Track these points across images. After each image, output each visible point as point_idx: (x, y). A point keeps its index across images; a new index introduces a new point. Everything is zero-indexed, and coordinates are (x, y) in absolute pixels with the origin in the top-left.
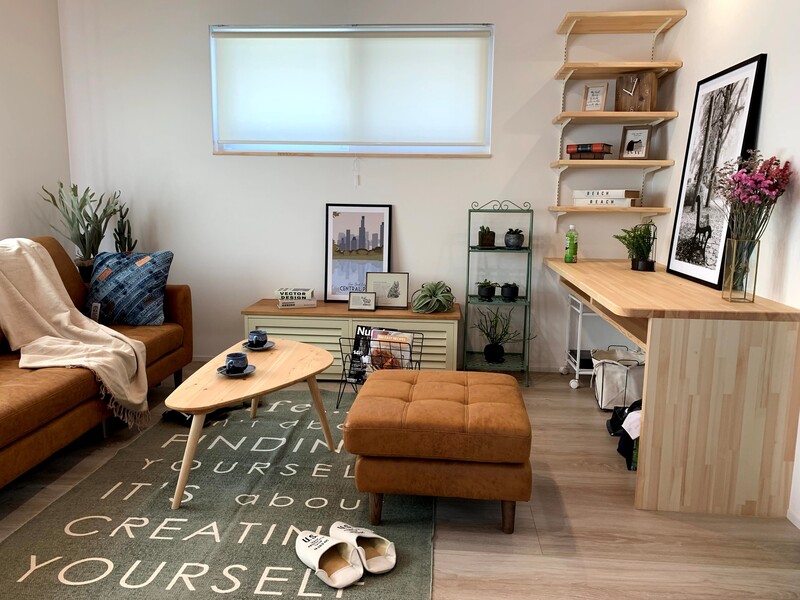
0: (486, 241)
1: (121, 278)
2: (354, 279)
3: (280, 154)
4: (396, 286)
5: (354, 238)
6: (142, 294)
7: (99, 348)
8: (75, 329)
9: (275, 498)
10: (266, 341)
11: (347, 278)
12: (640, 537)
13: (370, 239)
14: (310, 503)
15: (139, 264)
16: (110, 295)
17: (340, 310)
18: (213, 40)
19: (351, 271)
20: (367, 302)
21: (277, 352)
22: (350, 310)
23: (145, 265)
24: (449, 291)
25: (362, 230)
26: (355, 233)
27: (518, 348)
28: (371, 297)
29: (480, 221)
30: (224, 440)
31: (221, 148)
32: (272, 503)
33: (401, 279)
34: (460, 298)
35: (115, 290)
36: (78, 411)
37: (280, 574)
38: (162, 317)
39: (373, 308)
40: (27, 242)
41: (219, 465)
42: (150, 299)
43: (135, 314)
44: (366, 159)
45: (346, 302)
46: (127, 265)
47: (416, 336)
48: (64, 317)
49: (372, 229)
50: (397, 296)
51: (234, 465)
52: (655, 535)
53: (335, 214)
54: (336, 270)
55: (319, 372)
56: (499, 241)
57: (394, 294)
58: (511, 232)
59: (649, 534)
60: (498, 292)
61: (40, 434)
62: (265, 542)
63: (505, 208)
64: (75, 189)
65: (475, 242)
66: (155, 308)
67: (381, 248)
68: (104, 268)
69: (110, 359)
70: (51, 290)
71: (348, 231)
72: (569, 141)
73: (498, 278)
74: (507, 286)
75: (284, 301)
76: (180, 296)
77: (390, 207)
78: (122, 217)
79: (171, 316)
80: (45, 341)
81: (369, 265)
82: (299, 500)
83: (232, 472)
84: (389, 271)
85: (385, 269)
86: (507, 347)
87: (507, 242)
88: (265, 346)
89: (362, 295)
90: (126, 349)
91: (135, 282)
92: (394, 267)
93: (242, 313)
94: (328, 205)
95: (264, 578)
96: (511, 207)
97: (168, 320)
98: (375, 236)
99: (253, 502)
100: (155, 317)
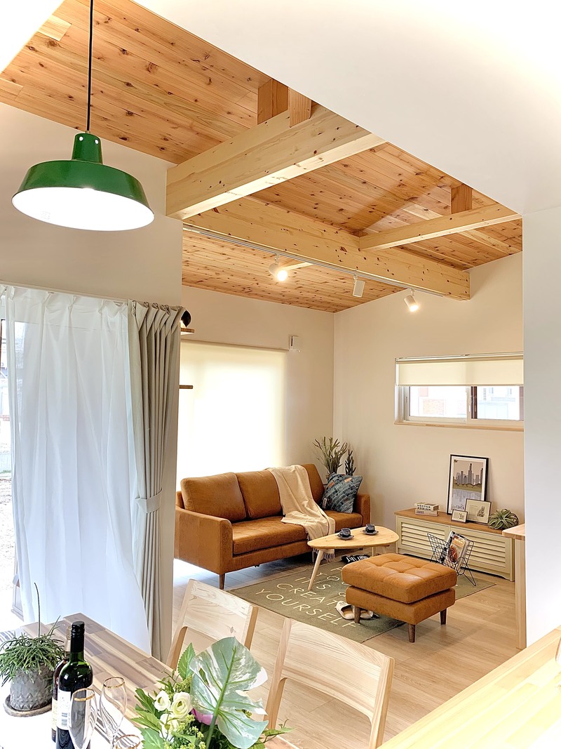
1: (337, 487)
4: (483, 509)
5: (465, 476)
6: (344, 496)
7: (313, 519)
8: (309, 509)
13: (475, 478)
15: (346, 481)
16: (331, 495)
18: (397, 365)
20: (462, 517)
23: (348, 482)
25: (470, 471)
26: (466, 473)
28: (465, 514)
33: (486, 505)
35: (334, 493)
36: (296, 544)
38: (352, 509)
39: (465, 521)
40: (299, 466)
42: (347, 499)
43: (340, 506)
46: (341, 481)
48: (305, 503)
49: (476, 472)
50: (482, 516)
53: (456, 461)
54: (454, 495)
57: (481, 514)
61: (279, 548)
64: (331, 440)
66: (349, 505)
67: (481, 484)
68: (332, 481)
69: (314, 524)
70: (304, 490)
71: (462, 472)
75: (418, 510)
76: (363, 500)
77: (487, 459)
78: (350, 455)
79: (356, 509)
80: (295, 513)
81: (473, 495)
84: (485, 500)
85: (483, 499)
89: (461, 513)
90: (324, 521)
91: (342, 490)
93: (395, 513)
94: (451, 455)
97: (354, 511)
98: (478, 476)
100: (348, 509)
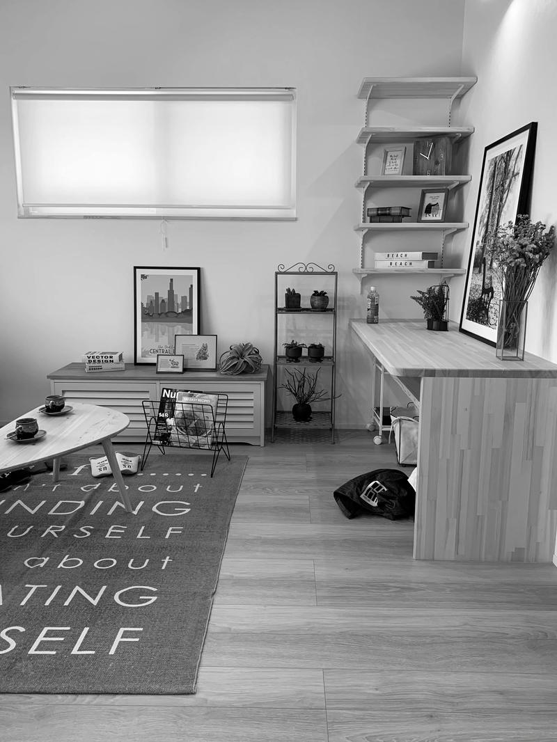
0: (293, 303)
2: (164, 342)
3: (86, 217)
4: (205, 348)
5: (163, 301)
9: (64, 560)
10: (63, 406)
11: (157, 340)
12: (413, 585)
13: (179, 301)
14: (98, 564)
17: (149, 373)
18: (14, 102)
19: (160, 333)
20: (175, 364)
21: (73, 417)
22: (158, 373)
24: (257, 353)
25: (171, 292)
26: (164, 295)
27: (326, 406)
28: (179, 360)
29: (286, 283)
30: (22, 504)
31: (27, 211)
32: (61, 565)
33: (209, 341)
34: (268, 358)
37: (56, 634)
39: (180, 370)
41: (13, 529)
44: (172, 222)
45: (154, 364)
47: (221, 397)
49: (180, 292)
50: (206, 359)
51: (29, 529)
52: (426, 583)
53: (143, 277)
55: (114, 435)
56: (305, 303)
57: (203, 355)
58: (316, 293)
59: (422, 583)
60: (305, 352)
62: (47, 603)
63: (310, 270)
65: (282, 304)
67: (190, 311)
71: (157, 294)
72: (371, 205)
73: (305, 340)
74: (313, 346)
75: (92, 365)
77: (199, 269)
81: (179, 328)
82: (89, 562)
83: (26, 535)
84: (199, 333)
85: (195, 332)
86: (315, 406)
87: (312, 304)
88: (63, 411)
89: (172, 358)
92: (205, 330)
93: (48, 377)
94: (135, 268)
95: (41, 638)
96: (317, 269)
98: (184, 298)
99: (42, 565)
